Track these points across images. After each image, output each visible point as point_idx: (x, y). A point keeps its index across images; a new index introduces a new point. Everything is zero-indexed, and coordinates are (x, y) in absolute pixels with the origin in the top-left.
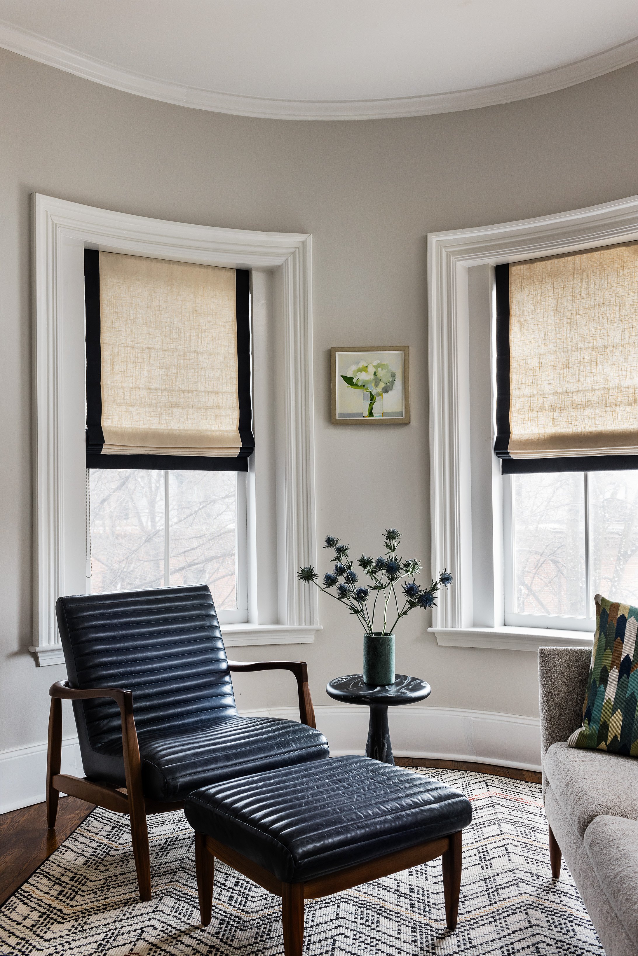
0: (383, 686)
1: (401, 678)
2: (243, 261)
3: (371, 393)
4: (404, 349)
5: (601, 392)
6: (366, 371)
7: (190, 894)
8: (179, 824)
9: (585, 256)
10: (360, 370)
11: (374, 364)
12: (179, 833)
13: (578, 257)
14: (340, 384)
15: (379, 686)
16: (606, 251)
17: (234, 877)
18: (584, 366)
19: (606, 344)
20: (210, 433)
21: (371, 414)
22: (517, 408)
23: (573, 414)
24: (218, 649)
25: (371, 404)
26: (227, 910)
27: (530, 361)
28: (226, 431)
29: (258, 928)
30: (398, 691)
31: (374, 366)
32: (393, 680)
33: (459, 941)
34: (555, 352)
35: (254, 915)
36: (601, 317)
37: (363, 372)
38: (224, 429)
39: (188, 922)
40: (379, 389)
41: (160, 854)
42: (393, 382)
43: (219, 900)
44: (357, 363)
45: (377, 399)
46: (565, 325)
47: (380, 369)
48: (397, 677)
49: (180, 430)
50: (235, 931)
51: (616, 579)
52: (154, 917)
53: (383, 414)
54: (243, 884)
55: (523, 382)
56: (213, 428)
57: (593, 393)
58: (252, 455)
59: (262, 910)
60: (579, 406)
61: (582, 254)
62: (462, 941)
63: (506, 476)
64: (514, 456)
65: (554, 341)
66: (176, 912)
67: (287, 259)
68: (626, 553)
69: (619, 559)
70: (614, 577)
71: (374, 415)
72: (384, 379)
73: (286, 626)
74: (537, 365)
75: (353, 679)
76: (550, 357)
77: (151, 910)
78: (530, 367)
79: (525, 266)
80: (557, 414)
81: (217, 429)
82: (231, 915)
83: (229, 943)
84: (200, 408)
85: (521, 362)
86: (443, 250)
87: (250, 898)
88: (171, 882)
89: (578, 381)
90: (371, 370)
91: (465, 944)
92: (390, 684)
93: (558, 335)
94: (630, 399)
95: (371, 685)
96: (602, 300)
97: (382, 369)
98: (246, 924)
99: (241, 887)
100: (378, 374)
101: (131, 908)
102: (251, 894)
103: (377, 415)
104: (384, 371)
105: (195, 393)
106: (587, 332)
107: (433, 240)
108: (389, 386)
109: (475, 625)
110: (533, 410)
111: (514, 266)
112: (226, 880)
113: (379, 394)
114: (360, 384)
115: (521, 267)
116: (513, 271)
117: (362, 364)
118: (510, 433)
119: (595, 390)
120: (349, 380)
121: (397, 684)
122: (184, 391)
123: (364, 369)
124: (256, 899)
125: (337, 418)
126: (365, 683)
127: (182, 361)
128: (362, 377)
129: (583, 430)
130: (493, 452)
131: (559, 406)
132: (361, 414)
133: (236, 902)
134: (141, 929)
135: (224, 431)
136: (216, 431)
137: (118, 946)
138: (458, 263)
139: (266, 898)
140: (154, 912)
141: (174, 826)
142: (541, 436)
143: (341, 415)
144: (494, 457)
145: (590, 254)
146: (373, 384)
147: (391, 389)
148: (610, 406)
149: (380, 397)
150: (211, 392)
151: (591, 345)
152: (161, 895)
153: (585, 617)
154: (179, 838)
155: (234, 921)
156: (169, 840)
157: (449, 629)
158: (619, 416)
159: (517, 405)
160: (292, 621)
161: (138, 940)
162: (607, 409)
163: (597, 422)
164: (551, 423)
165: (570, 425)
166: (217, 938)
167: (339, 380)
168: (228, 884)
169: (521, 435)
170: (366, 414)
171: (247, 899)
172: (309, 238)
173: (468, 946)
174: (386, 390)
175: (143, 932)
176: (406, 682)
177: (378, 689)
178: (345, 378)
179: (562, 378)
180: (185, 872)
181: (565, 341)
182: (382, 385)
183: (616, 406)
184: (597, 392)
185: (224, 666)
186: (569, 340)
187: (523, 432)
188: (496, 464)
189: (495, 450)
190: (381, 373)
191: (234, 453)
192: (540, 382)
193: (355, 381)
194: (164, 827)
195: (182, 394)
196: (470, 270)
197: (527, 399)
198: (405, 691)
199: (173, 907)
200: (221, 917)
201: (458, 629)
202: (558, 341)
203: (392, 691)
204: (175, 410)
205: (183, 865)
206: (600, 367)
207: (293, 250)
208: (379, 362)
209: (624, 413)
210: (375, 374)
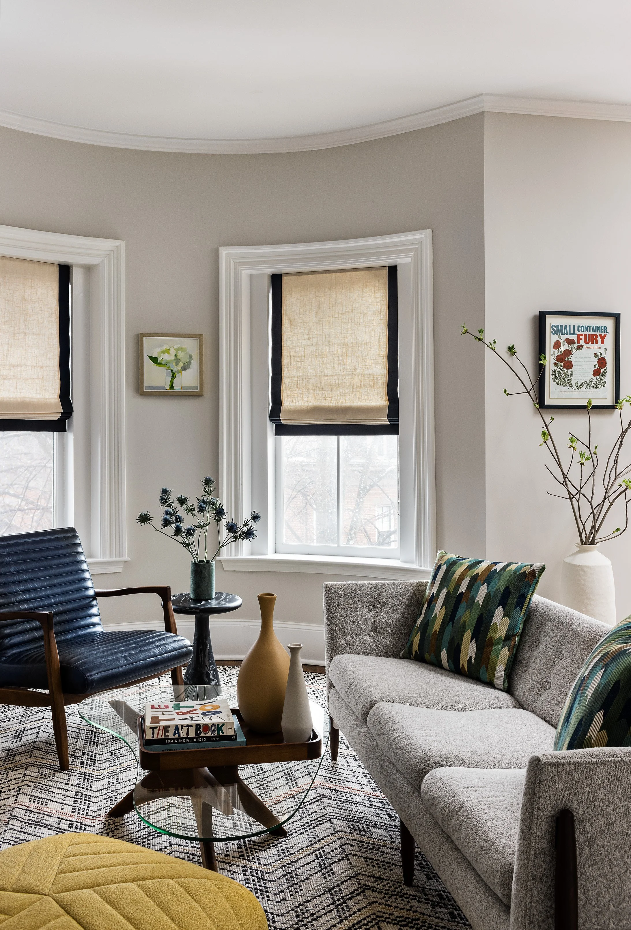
0: (207, 600)
1: (219, 595)
2: (65, 259)
3: (172, 371)
4: (200, 337)
5: (350, 377)
6: (169, 353)
7: (48, 763)
8: (23, 720)
9: (339, 274)
10: (164, 352)
11: (175, 347)
12: (25, 725)
13: (333, 275)
14: (147, 363)
15: (204, 600)
16: (354, 273)
17: (80, 750)
18: (338, 357)
19: (354, 341)
20: (35, 400)
21: (172, 387)
22: (287, 385)
23: (329, 392)
24: (86, 579)
25: (172, 379)
26: (82, 771)
27: (297, 350)
28: (49, 399)
29: (109, 778)
30: (219, 603)
31: (175, 349)
32: (214, 596)
33: (254, 770)
34: (316, 345)
35: (103, 772)
36: (350, 321)
37: (166, 354)
38: (47, 397)
39: (53, 780)
40: (179, 368)
41: (15, 740)
42: (190, 362)
43: (73, 765)
44: (161, 346)
45: (177, 375)
46: (324, 325)
47: (180, 352)
48: (216, 593)
49: (10, 398)
50: (92, 782)
51: (357, 510)
52: (25, 779)
53: (182, 388)
54: (88, 753)
55: (292, 366)
56: (38, 397)
57: (344, 377)
58: (71, 418)
59: (108, 768)
60: (334, 387)
61: (336, 272)
62: (256, 770)
63: (278, 437)
64: (284, 423)
65: (316, 336)
66: (42, 775)
67: (104, 259)
68: (365, 488)
69: (359, 494)
70: (355, 509)
71: (175, 388)
72: (182, 360)
73: (100, 559)
74: (303, 353)
75: (181, 597)
76: (312, 348)
77: (21, 775)
78: (298, 355)
79: (295, 277)
80: (317, 392)
81: (41, 397)
82: (85, 773)
83: (89, 789)
84: (27, 380)
85: (291, 351)
86: (232, 261)
87: (96, 762)
88: (30, 757)
89: (333, 368)
90: (173, 352)
91: (258, 771)
92: (211, 599)
93: (318, 332)
94: (371, 383)
95: (197, 600)
96: (351, 308)
97: (182, 352)
98: (98, 777)
99: (88, 755)
100: (178, 355)
101: (5, 776)
102: (97, 759)
103: (177, 388)
104: (183, 354)
105: (23, 367)
106: (340, 331)
107: (224, 252)
108: (187, 365)
109: (252, 554)
110: (299, 388)
111: (286, 276)
112: (74, 752)
113: (178, 372)
114: (163, 363)
115: (292, 277)
116: (285, 281)
117: (165, 347)
118: (281, 404)
119: (346, 375)
120: (154, 360)
121: (217, 599)
122: (13, 366)
123: (167, 351)
124: (102, 762)
125: (144, 390)
126: (191, 599)
127: (12, 340)
128: (165, 357)
129: (337, 405)
130: (268, 419)
131: (319, 385)
132: (164, 387)
133: (87, 765)
134: (18, 787)
135: (47, 399)
136: (41, 399)
137: (4, 799)
138: (243, 271)
139: (109, 761)
140: (24, 776)
141: (19, 721)
142: (305, 408)
143: (147, 388)
144: (269, 423)
145: (343, 274)
146: (174, 364)
147: (189, 368)
148: (356, 388)
149: (180, 374)
150: (37, 366)
151: (343, 341)
152: (25, 766)
153: (336, 545)
154: (26, 729)
155: (89, 776)
156: (18, 731)
157: (233, 557)
158: (363, 395)
159: (287, 383)
160: (104, 554)
161: (18, 794)
162: (354, 390)
163: (347, 399)
164: (313, 398)
165: (327, 401)
166: (79, 787)
167: (146, 360)
168: (77, 755)
169: (290, 406)
170: (168, 387)
171: (94, 762)
172: (121, 244)
173: (261, 772)
174: (184, 369)
175: (20, 789)
176: (223, 597)
177: (203, 602)
178: (151, 358)
179: (321, 365)
180: (40, 750)
181: (324, 337)
182: (181, 364)
183: (360, 388)
184: (347, 377)
185: (91, 592)
186: (327, 336)
187: (292, 405)
188: (271, 428)
189: (270, 417)
190: (181, 355)
191: (56, 417)
192: (305, 367)
193: (159, 360)
194: (10, 723)
195: (12, 368)
196: (251, 276)
197: (295, 379)
198: (224, 603)
199: (39, 772)
200: (78, 775)
201: (240, 557)
202: (318, 336)
203: (213, 604)
204: (6, 381)
205: (36, 746)
206: (349, 358)
207: (108, 253)
208: (179, 346)
209: (366, 393)
210: (176, 355)
